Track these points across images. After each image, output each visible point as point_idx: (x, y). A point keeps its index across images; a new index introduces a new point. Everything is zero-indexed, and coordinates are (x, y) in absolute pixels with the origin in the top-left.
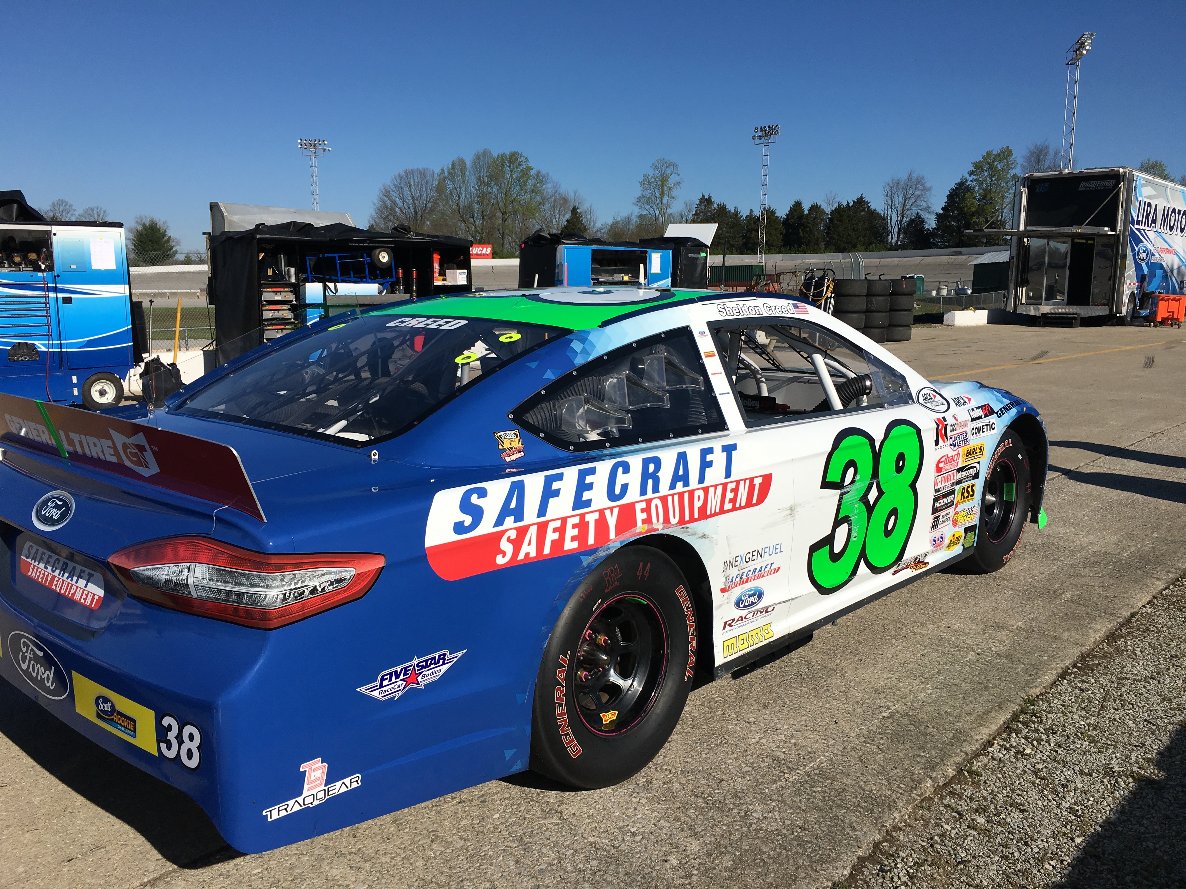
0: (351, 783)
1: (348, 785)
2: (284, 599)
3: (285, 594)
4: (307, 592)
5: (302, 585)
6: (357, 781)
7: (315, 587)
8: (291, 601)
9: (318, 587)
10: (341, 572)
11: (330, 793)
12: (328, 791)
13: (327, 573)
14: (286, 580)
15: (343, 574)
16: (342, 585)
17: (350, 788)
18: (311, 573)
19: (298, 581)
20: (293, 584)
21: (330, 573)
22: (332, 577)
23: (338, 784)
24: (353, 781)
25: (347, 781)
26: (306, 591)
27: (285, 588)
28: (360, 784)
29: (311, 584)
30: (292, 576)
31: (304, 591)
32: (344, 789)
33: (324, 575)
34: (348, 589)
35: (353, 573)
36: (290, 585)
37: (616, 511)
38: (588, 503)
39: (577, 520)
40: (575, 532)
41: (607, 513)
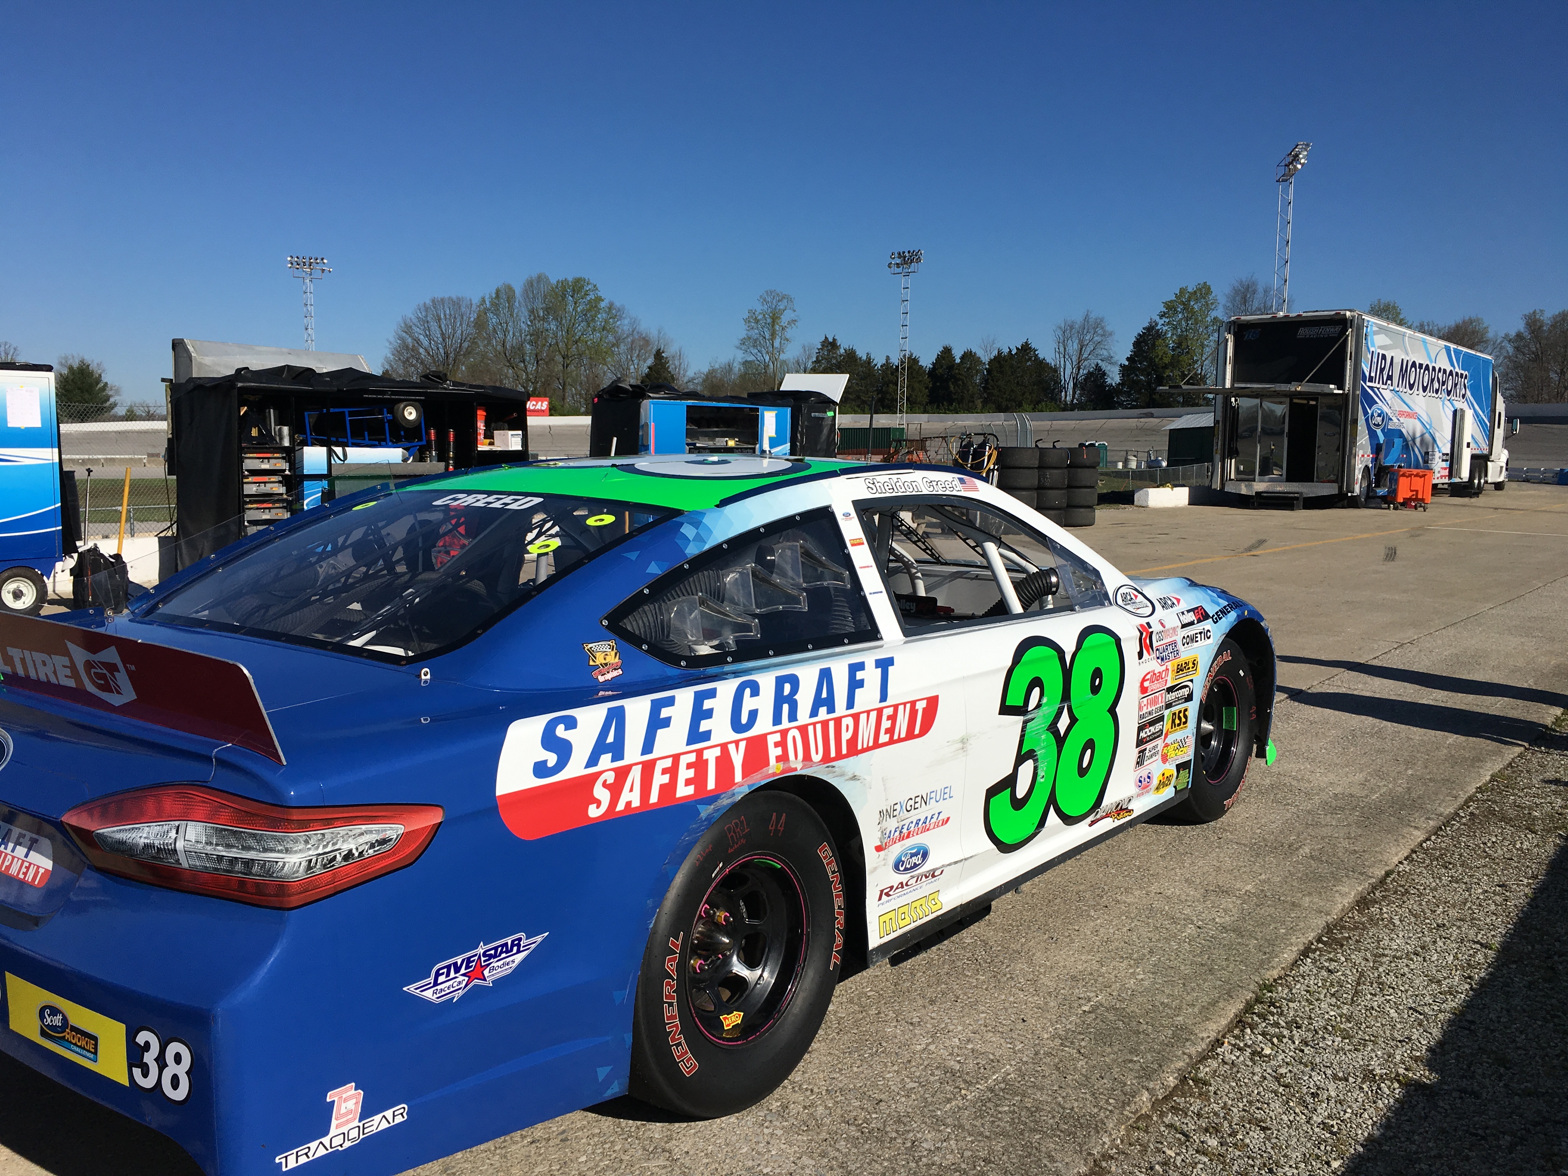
0: (394, 1116)
1: (390, 1119)
2: (309, 868)
3: (310, 861)
4: (339, 858)
5: (332, 849)
6: (402, 1114)
7: (351, 851)
8: (318, 870)
9: (354, 851)
10: (385, 830)
11: (366, 1131)
12: (364, 1129)
13: (366, 832)
14: (312, 842)
15: (388, 832)
16: (387, 847)
17: (392, 1124)
18: (345, 832)
19: (328, 843)
20: (321, 847)
21: (371, 832)
22: (373, 838)
23: (377, 1118)
24: (396, 1113)
25: (389, 1114)
26: (338, 856)
27: (311, 853)
28: (406, 1117)
29: (345, 847)
30: (320, 837)
31: (335, 857)
32: (384, 1125)
33: (362, 834)
34: (394, 854)
35: (401, 832)
36: (318, 847)
37: (743, 745)
38: (707, 736)
39: (692, 758)
40: (691, 773)
41: (732, 748)
